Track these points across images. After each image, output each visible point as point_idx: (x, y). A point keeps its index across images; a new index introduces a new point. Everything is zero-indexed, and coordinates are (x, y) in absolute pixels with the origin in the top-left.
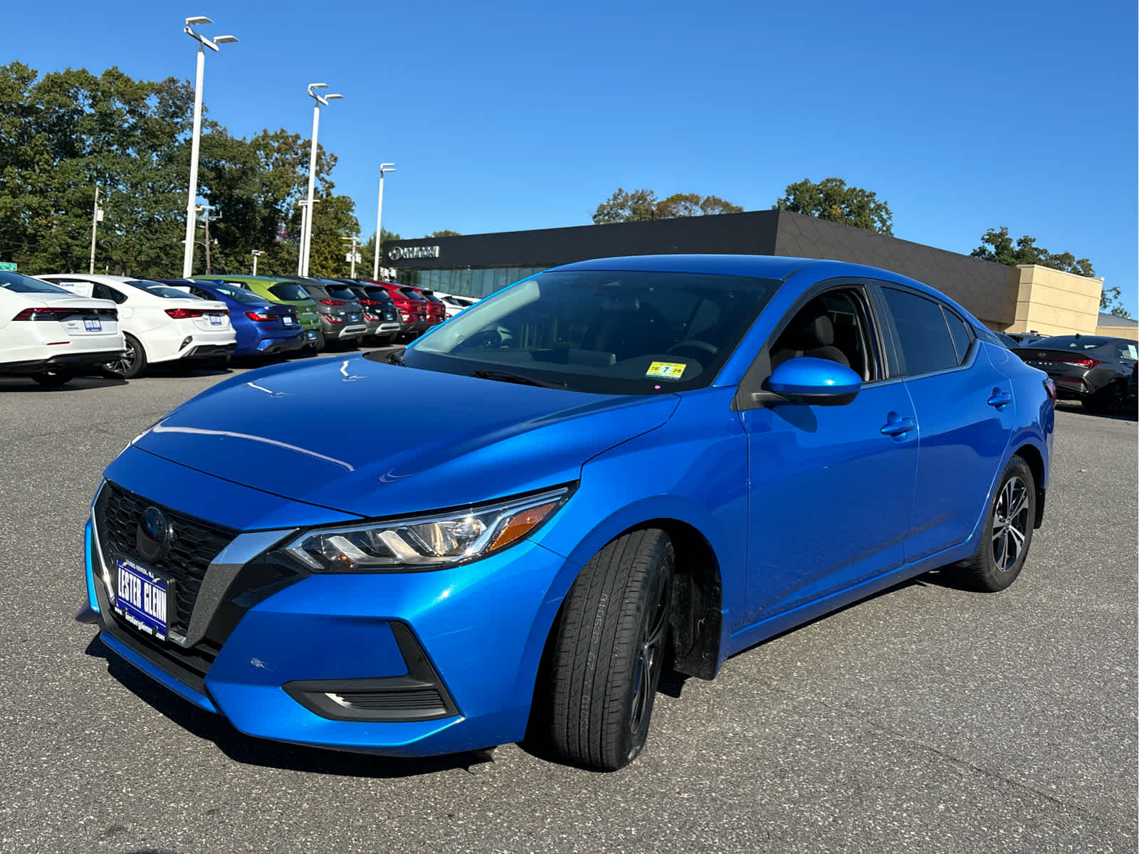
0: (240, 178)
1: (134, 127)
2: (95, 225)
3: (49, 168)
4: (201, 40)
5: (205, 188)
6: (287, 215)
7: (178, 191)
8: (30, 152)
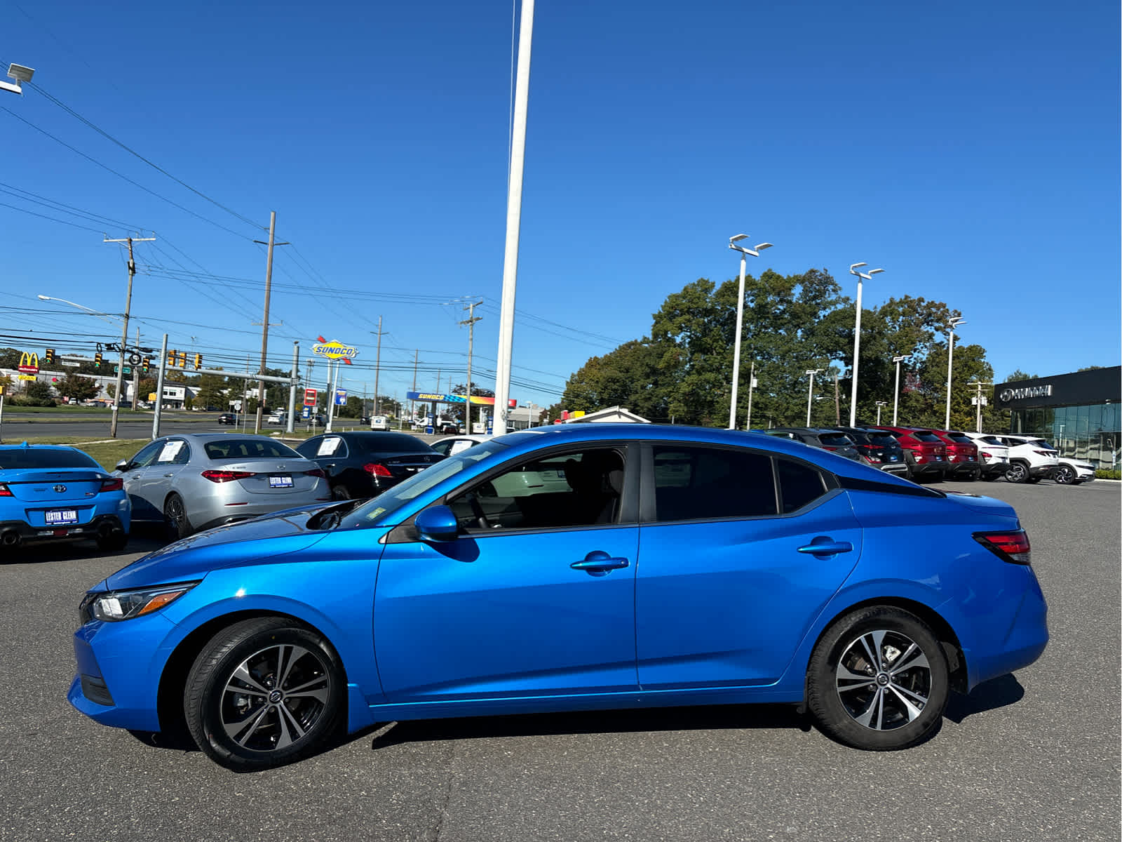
0: (869, 341)
1: (783, 312)
2: (751, 390)
3: (722, 351)
4: (743, 251)
5: (841, 353)
6: (914, 368)
7: (818, 357)
8: (710, 341)
